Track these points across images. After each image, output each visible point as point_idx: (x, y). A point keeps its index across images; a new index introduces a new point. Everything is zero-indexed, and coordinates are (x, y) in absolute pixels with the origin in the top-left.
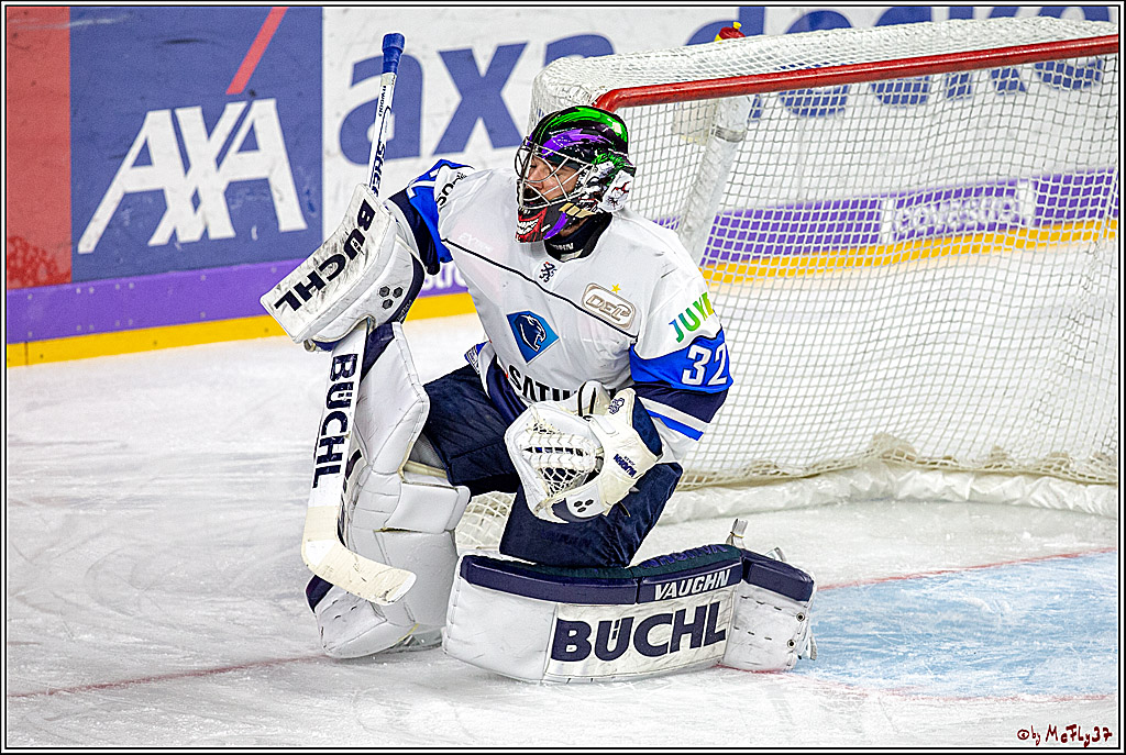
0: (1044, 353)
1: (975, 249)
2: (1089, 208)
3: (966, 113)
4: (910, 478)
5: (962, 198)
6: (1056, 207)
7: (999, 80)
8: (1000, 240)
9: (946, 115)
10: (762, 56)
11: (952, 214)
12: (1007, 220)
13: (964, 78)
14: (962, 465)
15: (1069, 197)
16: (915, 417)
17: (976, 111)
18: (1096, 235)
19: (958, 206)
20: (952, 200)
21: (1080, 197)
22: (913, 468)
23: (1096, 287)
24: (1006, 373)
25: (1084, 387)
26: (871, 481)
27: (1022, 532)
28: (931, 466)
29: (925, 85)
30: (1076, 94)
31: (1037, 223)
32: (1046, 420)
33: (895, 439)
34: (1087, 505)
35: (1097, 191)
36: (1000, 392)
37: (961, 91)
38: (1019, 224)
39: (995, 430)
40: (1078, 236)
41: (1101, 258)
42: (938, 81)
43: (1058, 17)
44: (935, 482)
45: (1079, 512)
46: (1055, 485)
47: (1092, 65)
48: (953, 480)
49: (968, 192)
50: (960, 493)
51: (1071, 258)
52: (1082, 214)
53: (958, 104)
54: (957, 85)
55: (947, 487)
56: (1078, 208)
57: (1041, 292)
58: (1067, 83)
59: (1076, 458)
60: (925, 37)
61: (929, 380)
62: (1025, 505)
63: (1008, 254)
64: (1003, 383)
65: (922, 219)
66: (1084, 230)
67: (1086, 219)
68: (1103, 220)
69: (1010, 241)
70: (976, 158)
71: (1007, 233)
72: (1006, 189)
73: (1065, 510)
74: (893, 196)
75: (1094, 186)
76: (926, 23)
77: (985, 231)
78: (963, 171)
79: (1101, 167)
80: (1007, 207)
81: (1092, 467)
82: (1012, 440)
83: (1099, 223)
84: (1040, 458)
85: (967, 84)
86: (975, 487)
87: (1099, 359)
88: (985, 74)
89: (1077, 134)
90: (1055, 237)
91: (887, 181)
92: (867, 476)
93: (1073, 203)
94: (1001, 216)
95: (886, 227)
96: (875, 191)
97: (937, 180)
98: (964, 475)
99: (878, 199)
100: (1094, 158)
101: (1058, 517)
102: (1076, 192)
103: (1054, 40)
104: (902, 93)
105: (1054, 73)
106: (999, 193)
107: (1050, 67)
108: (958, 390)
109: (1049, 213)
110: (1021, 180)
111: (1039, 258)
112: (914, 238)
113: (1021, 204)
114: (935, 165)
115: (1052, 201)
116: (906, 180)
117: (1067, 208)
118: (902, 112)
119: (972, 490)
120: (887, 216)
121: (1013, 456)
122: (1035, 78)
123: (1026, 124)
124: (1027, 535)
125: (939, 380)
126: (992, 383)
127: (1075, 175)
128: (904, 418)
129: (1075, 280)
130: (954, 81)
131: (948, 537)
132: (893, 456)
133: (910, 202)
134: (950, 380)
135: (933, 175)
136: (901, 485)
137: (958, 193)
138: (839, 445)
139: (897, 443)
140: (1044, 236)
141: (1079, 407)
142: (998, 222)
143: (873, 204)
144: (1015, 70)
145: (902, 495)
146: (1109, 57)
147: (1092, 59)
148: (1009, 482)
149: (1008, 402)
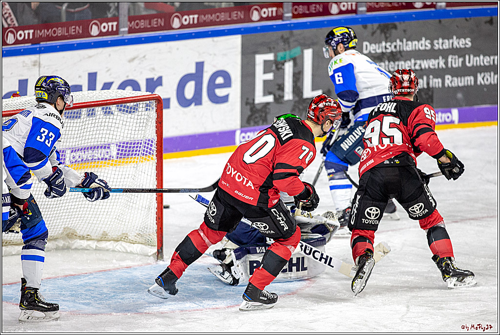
0: (120, 200)
1: (97, 166)
2: (134, 153)
3: (94, 121)
4: (75, 242)
5: (92, 149)
6: (123, 152)
7: (104, 110)
8: (105, 163)
9: (87, 122)
10: (26, 103)
11: (89, 155)
12: (107, 157)
13: (93, 110)
14: (93, 238)
15: (128, 149)
16: (77, 222)
17: (97, 121)
18: (137, 162)
19: (91, 152)
20: (89, 150)
21: (131, 149)
22: (76, 238)
23: (137, 179)
24: (107, 207)
25: (133, 212)
26: (63, 243)
27: (113, 260)
28: (82, 238)
29: (80, 112)
30: (130, 115)
31: (117, 157)
32: (121, 222)
33: (71, 229)
34: (134, 251)
35: (137, 147)
36: (105, 213)
37: (92, 114)
38: (111, 158)
39: (104, 226)
40: (131, 162)
41: (138, 169)
42: (84, 111)
43: (124, 90)
44: (84, 243)
45: (131, 253)
46: (124, 244)
47: (135, 105)
48: (90, 242)
49: (95, 148)
50: (92, 247)
51: (129, 169)
52: (132, 155)
53: (91, 118)
54: (91, 112)
55: (88, 245)
56: (131, 153)
57: (119, 180)
58: (127, 111)
59: (131, 235)
60: (80, 97)
61: (82, 209)
62: (113, 251)
63: (108, 168)
64: (106, 210)
65: (79, 157)
66: (133, 160)
67: (133, 156)
68: (139, 157)
69: (109, 164)
70: (97, 136)
71: (107, 161)
72: (107, 147)
73: (127, 252)
74: (70, 149)
75: (136, 145)
76: (80, 92)
77: (100, 160)
78: (93, 140)
79: (138, 139)
80: (107, 152)
81: (136, 238)
82: (109, 229)
83: (138, 158)
84: (119, 235)
85: (94, 112)
86: (97, 245)
87: (138, 203)
88: (100, 108)
89: (130, 128)
90: (123, 162)
91: (68, 144)
92: (62, 241)
93: (129, 151)
94: (106, 155)
95: (67, 159)
96: (64, 147)
97: (84, 143)
98: (94, 241)
99: (65, 150)
100: (136, 136)
101: (125, 255)
102: (130, 147)
103: (123, 97)
104: (72, 115)
105: (122, 108)
106: (105, 148)
107: (121, 106)
108: (91, 213)
109: (121, 154)
110: (112, 144)
111: (118, 169)
112: (77, 163)
113: (112, 152)
114: (84, 138)
115: (122, 150)
116: (74, 144)
117: (127, 153)
118: (72, 121)
119: (96, 246)
120: (68, 156)
121: (110, 234)
122: (116, 110)
123: (113, 125)
124: (114, 261)
125: (85, 209)
126: (103, 210)
127: (130, 142)
128: (74, 222)
129: (130, 176)
130: (90, 111)
131: (88, 261)
132: (70, 234)
133: (75, 151)
134: (89, 209)
135: (83, 142)
136: (73, 244)
137: (91, 148)
138: (52, 231)
139: (71, 230)
140: (120, 162)
141: (132, 218)
142: (105, 157)
143: (63, 151)
144: (110, 108)
145: (73, 247)
146: (141, 103)
147: (135, 103)
148: (108, 243)
149: (108, 216)
